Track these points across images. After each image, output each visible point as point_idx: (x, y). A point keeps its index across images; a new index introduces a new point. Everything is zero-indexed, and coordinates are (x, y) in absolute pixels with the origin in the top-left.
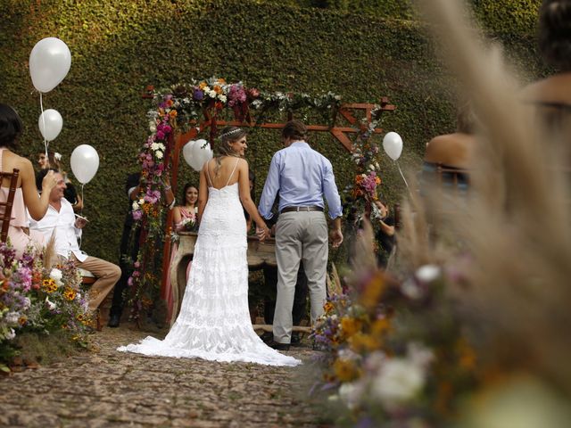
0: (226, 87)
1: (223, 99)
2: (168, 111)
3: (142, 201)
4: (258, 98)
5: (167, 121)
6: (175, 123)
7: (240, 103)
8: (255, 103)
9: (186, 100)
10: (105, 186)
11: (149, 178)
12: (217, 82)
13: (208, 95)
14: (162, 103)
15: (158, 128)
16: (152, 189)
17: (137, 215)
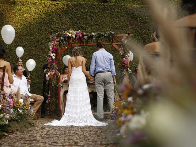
0: (74, 32)
1: (74, 36)
2: (55, 42)
3: (49, 74)
4: (86, 35)
5: (55, 46)
6: (58, 46)
7: (80, 38)
8: (85, 37)
9: (61, 38)
11: (51, 66)
12: (71, 31)
13: (69, 36)
14: (53, 40)
15: (53, 48)
16: (52, 69)
17: (48, 79)
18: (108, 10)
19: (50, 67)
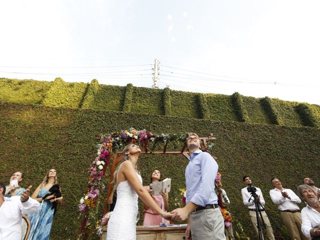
0: (137, 132)
1: (136, 137)
2: (108, 144)
3: (87, 197)
4: (153, 137)
5: (107, 149)
6: (111, 150)
7: (144, 139)
8: (151, 139)
9: (118, 138)
10: (81, 186)
11: (93, 182)
12: (133, 130)
13: (129, 136)
14: (106, 140)
15: (102, 153)
16: (94, 189)
17: (82, 207)
18: (171, 121)
19: (92, 184)
